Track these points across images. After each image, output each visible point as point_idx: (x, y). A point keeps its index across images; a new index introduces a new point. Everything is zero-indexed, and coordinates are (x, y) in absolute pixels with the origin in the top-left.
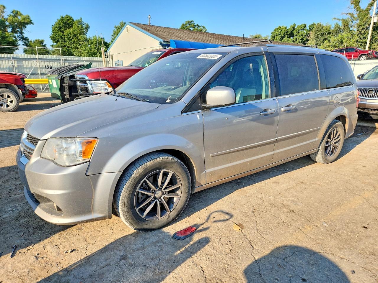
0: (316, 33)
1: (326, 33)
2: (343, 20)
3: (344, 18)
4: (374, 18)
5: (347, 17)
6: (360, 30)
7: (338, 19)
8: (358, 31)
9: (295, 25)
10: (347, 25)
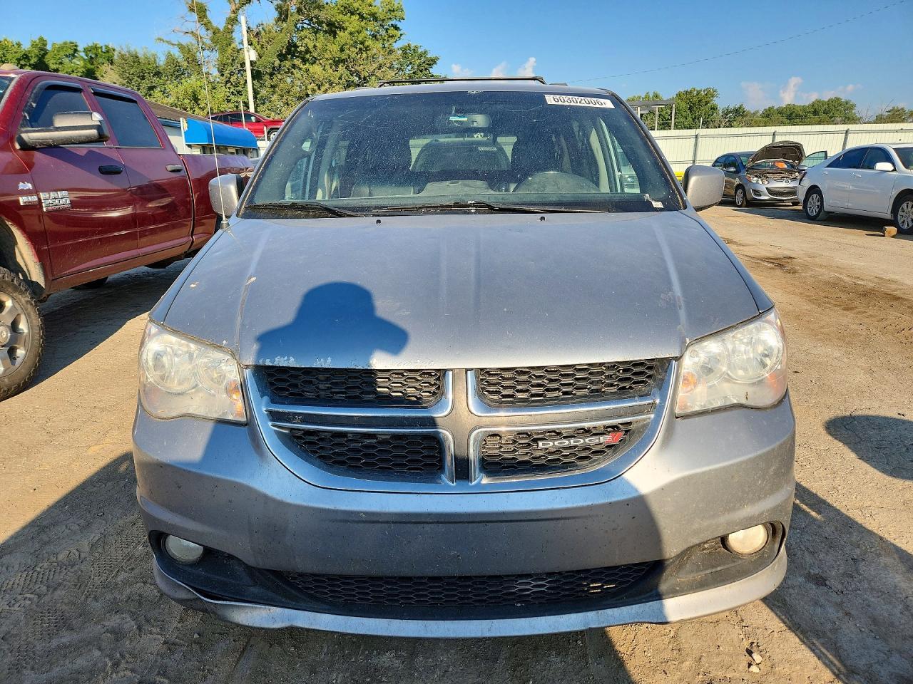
0: (125, 71)
1: (149, 73)
2: (181, 47)
3: (184, 43)
4: (248, 51)
5: (188, 40)
6: (227, 73)
7: (167, 42)
8: (222, 75)
9: (43, 42)
10: (193, 61)
